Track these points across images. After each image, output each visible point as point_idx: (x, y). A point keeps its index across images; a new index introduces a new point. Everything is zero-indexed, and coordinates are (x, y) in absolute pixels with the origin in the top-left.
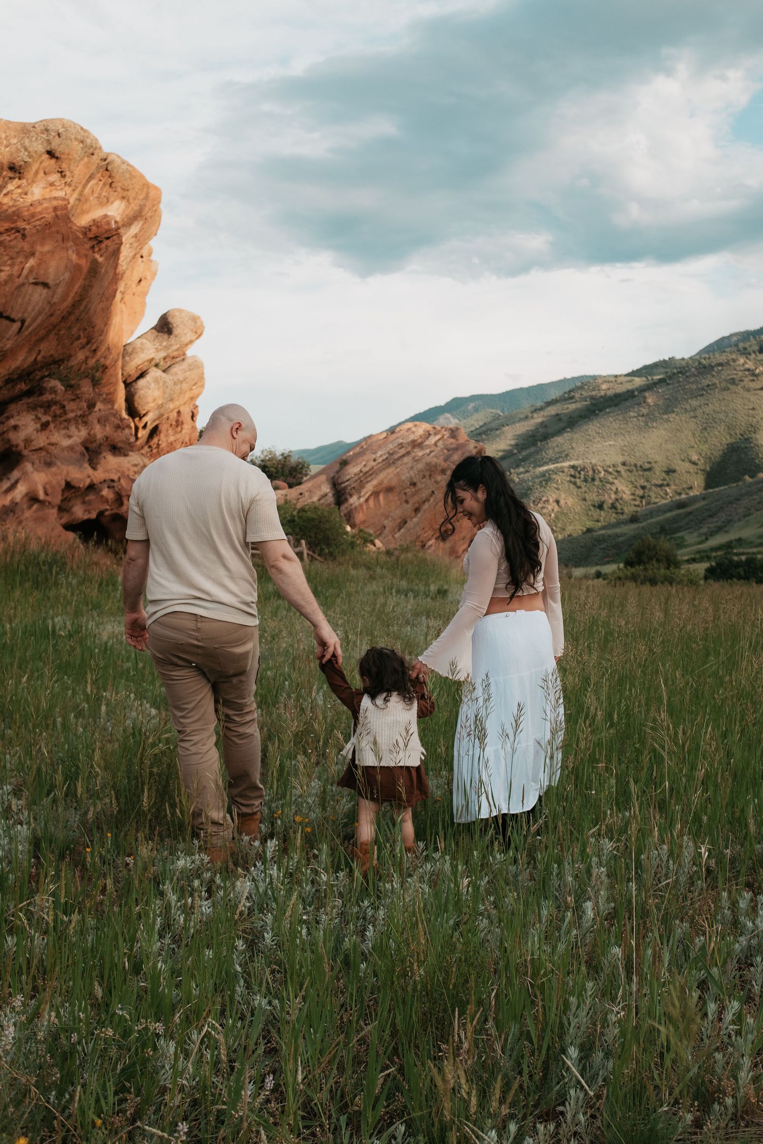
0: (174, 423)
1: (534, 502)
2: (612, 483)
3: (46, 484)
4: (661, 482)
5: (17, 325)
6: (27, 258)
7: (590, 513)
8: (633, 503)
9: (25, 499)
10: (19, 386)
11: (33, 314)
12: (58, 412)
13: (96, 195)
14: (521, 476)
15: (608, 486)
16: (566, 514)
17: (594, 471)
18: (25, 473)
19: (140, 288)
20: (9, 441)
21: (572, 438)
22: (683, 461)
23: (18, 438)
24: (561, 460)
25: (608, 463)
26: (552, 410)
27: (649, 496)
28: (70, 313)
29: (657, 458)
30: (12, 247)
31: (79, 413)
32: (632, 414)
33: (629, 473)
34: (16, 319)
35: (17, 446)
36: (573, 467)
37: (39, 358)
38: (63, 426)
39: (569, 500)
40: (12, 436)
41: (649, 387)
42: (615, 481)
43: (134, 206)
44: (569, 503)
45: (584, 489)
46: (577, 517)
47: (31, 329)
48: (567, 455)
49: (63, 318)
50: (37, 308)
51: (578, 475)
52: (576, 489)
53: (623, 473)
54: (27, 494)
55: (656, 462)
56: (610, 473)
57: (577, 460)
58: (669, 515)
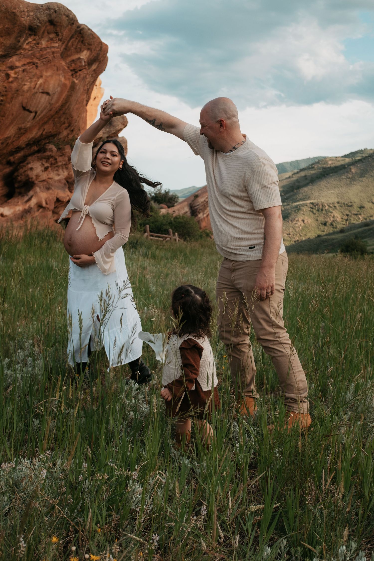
1: (291, 220)
2: (331, 212)
3: (47, 198)
4: (356, 213)
5: (33, 115)
6: (38, 78)
7: (319, 227)
8: (342, 223)
9: (36, 206)
10: (33, 148)
11: (41, 109)
12: (53, 162)
13: (74, 47)
14: (285, 207)
15: (329, 214)
16: (307, 228)
17: (322, 206)
18: (36, 193)
19: (95, 102)
20: (28, 176)
21: (312, 189)
22: (369, 202)
23: (32, 174)
24: (306, 199)
25: (330, 202)
26: (303, 174)
27: (350, 220)
28: (60, 110)
29: (356, 200)
30: (31, 72)
31: (64, 163)
32: (343, 177)
33: (340, 208)
34: (33, 111)
35: (32, 178)
36: (312, 203)
37: (44, 133)
38: (55, 169)
39: (309, 220)
40: (29, 173)
41: (354, 163)
42: (333, 211)
43: (94, 54)
44: (309, 222)
45: (317, 215)
46: (313, 229)
47: (40, 117)
48: (309, 197)
49: (57, 112)
50: (43, 106)
51: (314, 207)
52: (313, 215)
53: (337, 207)
54: (37, 204)
55: (355, 202)
56: (331, 207)
57: (314, 199)
58: (360, 230)
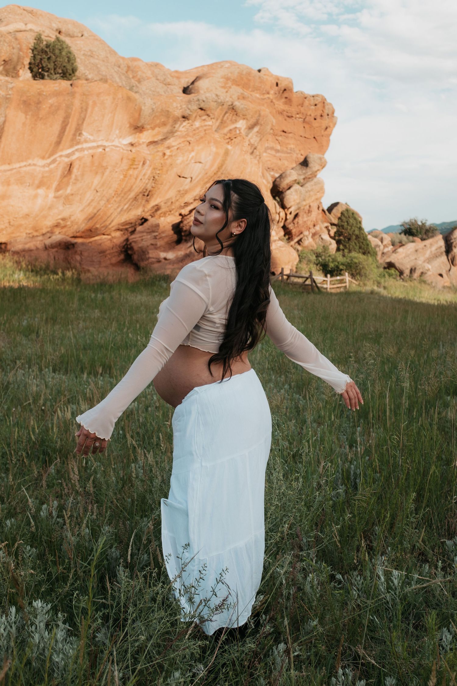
0: (307, 211)
5: (189, 180)
11: (196, 175)
13: (230, 120)
19: (326, 132)
30: (184, 149)
34: (188, 177)
50: (198, 172)
